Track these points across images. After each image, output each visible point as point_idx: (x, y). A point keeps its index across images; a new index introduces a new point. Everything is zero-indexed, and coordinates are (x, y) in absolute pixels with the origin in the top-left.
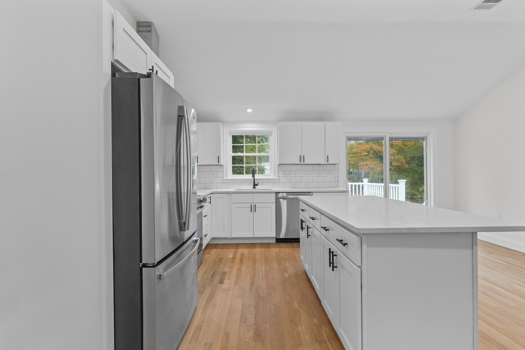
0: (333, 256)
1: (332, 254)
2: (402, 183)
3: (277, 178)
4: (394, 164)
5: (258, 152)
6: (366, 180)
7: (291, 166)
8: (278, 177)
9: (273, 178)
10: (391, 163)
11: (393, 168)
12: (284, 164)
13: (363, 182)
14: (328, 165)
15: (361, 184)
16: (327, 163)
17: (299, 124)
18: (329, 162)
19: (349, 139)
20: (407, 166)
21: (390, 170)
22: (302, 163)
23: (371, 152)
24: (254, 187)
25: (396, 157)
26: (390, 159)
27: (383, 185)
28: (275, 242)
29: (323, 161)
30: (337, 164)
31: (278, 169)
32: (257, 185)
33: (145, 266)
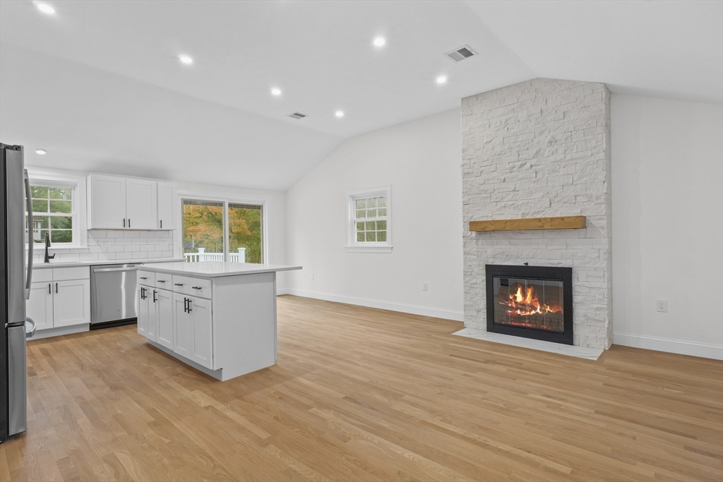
0: (188, 302)
1: (187, 301)
2: (242, 251)
3: (86, 247)
4: (235, 230)
5: (51, 212)
6: (201, 251)
7: (108, 232)
8: (88, 246)
9: (79, 247)
10: (230, 229)
11: (232, 235)
12: (98, 229)
13: (197, 251)
14: (161, 231)
15: (195, 254)
16: (160, 228)
17: (122, 179)
18: (163, 228)
19: (186, 202)
20: (249, 233)
21: (230, 237)
22: (127, 227)
23: (205, 213)
24: (47, 261)
25: (237, 221)
26: (230, 224)
27: (223, 254)
28: (88, 330)
29: (155, 226)
30: (172, 230)
31: (88, 235)
32: (52, 257)
33: (11, 325)
